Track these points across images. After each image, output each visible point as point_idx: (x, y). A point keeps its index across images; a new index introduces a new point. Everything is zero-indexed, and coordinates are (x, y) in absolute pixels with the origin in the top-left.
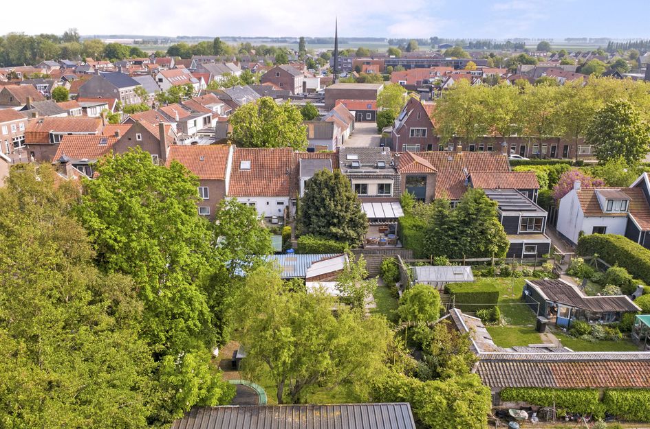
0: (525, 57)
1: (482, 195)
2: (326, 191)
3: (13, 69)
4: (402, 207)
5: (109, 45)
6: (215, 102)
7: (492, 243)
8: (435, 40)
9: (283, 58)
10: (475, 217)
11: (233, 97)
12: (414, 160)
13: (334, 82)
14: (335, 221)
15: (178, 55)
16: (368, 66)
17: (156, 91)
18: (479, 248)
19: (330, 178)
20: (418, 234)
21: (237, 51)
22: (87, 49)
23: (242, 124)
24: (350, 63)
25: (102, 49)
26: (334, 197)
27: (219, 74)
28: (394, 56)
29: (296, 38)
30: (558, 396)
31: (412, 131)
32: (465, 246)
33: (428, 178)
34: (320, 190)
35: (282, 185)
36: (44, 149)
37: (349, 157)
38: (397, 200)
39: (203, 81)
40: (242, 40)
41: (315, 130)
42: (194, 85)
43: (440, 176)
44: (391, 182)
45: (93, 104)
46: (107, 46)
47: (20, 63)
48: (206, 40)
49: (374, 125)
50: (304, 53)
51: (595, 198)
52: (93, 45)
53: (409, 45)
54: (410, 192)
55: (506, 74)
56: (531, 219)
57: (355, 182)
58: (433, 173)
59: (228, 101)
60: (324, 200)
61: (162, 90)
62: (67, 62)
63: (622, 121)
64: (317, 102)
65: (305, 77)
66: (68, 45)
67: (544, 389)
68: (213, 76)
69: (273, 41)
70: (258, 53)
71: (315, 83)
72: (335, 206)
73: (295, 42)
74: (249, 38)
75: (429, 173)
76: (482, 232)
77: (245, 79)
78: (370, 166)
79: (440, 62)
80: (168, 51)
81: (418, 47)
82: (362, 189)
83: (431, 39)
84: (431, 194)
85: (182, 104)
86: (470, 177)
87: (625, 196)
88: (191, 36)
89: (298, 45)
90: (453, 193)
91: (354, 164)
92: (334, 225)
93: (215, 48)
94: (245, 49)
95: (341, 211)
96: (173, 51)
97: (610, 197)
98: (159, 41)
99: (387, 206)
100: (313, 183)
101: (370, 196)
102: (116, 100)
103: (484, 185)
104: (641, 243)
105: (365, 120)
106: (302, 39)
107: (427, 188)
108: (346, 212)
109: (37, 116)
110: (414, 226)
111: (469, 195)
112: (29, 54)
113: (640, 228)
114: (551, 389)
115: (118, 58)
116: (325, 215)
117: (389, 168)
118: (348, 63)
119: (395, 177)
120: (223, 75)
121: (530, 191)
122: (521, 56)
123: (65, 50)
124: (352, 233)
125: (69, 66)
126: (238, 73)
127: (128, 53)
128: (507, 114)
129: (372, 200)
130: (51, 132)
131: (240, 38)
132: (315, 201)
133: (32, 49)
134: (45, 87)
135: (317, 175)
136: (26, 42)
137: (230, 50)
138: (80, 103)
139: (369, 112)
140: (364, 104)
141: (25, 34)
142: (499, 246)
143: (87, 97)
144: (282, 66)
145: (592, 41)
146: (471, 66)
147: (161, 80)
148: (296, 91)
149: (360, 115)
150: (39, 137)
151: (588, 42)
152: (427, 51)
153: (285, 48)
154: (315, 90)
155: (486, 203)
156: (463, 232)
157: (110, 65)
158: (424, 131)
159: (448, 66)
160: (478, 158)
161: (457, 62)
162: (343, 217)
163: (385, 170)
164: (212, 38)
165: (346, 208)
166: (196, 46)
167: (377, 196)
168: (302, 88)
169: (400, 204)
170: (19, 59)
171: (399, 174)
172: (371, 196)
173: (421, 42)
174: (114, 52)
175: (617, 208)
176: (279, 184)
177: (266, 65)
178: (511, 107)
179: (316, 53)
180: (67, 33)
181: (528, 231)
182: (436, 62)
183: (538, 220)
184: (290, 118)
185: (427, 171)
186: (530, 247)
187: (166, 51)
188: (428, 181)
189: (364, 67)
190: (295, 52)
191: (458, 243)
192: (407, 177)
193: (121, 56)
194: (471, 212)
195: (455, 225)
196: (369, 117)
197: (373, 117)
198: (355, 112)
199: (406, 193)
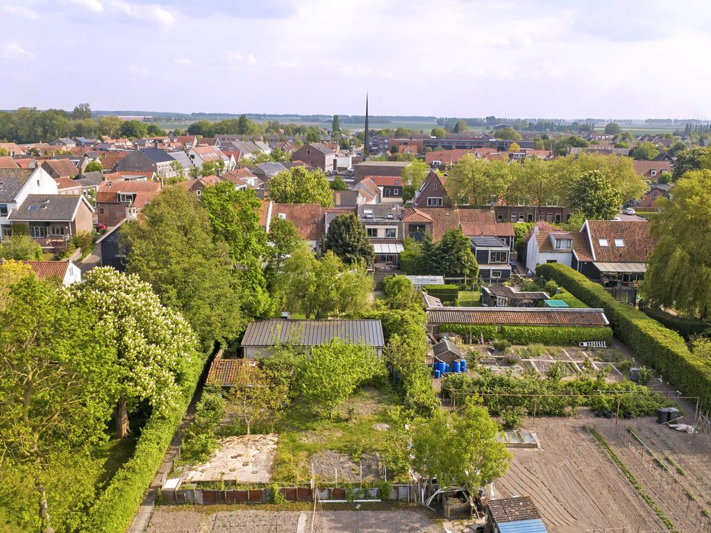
0: (575, 140)
2: (343, 227)
3: (32, 146)
4: (404, 246)
5: (127, 123)
6: (249, 175)
7: (465, 267)
8: (491, 120)
9: (315, 137)
11: (266, 172)
12: (416, 213)
13: (364, 160)
14: (350, 249)
15: (200, 134)
16: (405, 146)
17: (190, 167)
18: (456, 271)
19: (347, 219)
20: (411, 260)
21: (263, 131)
22: (102, 127)
23: (279, 187)
24: (386, 143)
25: (119, 127)
26: (349, 232)
27: (249, 152)
28: (435, 137)
29: (330, 117)
30: (472, 328)
31: (430, 200)
33: (426, 226)
34: (339, 227)
35: (311, 232)
36: (112, 207)
37: (365, 211)
38: (400, 242)
39: (233, 159)
40: (268, 117)
41: (341, 199)
42: (225, 162)
44: (396, 227)
45: (134, 177)
46: (124, 124)
47: (29, 140)
48: (231, 118)
49: (400, 200)
50: (337, 132)
51: (549, 239)
52: (109, 122)
53: (457, 126)
54: (412, 237)
55: (548, 156)
56: (498, 253)
57: (367, 227)
58: (430, 222)
59: (261, 176)
60: (341, 234)
61: (194, 166)
62: (82, 139)
63: (592, 187)
64: (346, 178)
65: (337, 156)
66: (80, 121)
67: (466, 324)
68: (243, 154)
69: (304, 120)
70: (287, 133)
71: (346, 162)
72: (350, 238)
73: (329, 121)
74: (276, 116)
75: (427, 222)
76: (459, 259)
77: (275, 157)
78: (381, 217)
79: (482, 143)
80: (189, 129)
81: (467, 127)
82: (373, 232)
83: (487, 118)
85: (219, 176)
86: (461, 226)
87: (570, 237)
88: (208, 113)
89: (331, 125)
91: (368, 216)
92: (349, 252)
93: (241, 126)
94: (273, 128)
95: (354, 242)
96: (194, 130)
97: (559, 237)
98: (173, 118)
99: (392, 245)
100: (335, 223)
101: (379, 238)
102: (154, 174)
103: (471, 233)
104: (579, 271)
105: (392, 195)
106: (336, 117)
107: (425, 234)
108: (358, 242)
109: (106, 180)
110: (409, 255)
112: (40, 131)
113: (578, 259)
114: (468, 324)
115: (135, 136)
116: (342, 245)
117: (397, 218)
118: (385, 144)
119: (399, 224)
120: (253, 153)
121: (508, 237)
122: (572, 138)
123: (79, 127)
125: (88, 144)
126: (268, 152)
127: (146, 131)
129: (381, 241)
130: (119, 192)
131: (265, 116)
132: (335, 235)
133: (44, 126)
134: (76, 163)
135: (337, 217)
136: (37, 119)
137: (257, 129)
138: (122, 176)
139: (397, 187)
140: (392, 180)
141: (37, 109)
142: (471, 270)
143: (125, 171)
144: (313, 144)
145: (678, 124)
146: (515, 147)
147: (193, 157)
148: (327, 169)
149: (388, 191)
150: (108, 197)
151: (673, 124)
152: (478, 132)
153: (317, 128)
154: (346, 169)
156: (443, 257)
157: (129, 144)
158: (440, 200)
159: (492, 147)
160: (471, 214)
161: (502, 143)
162: (356, 246)
163: (393, 220)
164: (236, 115)
166: (220, 124)
167: (384, 239)
168: (332, 166)
169: (403, 244)
170: (29, 136)
171: (403, 222)
172: (381, 238)
173: (473, 122)
174: (131, 130)
175: (564, 245)
176: (309, 231)
177: (295, 143)
178: (510, 178)
179: (352, 133)
180: (77, 109)
181: (496, 262)
182: (479, 143)
183: (504, 254)
184: (319, 183)
185: (425, 221)
186: (496, 273)
187: (187, 129)
188: (426, 228)
189: (401, 147)
190: (329, 132)
192: (409, 225)
193: (139, 135)
195: (437, 252)
196: (396, 192)
197: (400, 192)
198: (383, 187)
199: (408, 237)
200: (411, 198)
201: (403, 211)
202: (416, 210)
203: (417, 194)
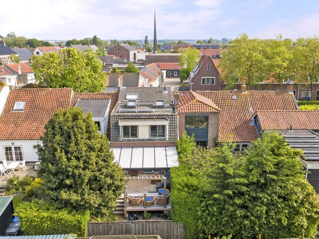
1: (281, 142)
4: (179, 153)
10: (274, 177)
12: (195, 98)
13: (154, 53)
18: (279, 220)
25: (25, 42)
28: (199, 44)
32: (259, 218)
33: (210, 118)
37: (129, 97)
38: (172, 144)
43: (224, 115)
44: (166, 123)
46: (28, 40)
49: (178, 80)
50: (147, 45)
52: (19, 39)
54: (189, 134)
58: (215, 113)
72: (69, 159)
75: (211, 113)
78: (148, 106)
80: (66, 43)
82: (131, 131)
84: (214, 136)
86: (256, 116)
90: (238, 135)
91: (130, 104)
96: (69, 44)
99: (160, 151)
101: (141, 140)
105: (173, 76)
107: (210, 130)
110: (186, 185)
111: (264, 144)
117: (168, 107)
118: (171, 48)
119: (171, 118)
124: (94, 199)
128: (284, 62)
129: (144, 144)
139: (176, 70)
140: (172, 66)
147: (38, 53)
149: (169, 73)
154: (143, 60)
155: (288, 154)
158: (213, 79)
160: (264, 97)
163: (163, 110)
165: (85, 162)
167: (149, 140)
168: (133, 58)
169: (177, 149)
171: (176, 113)
172: (143, 140)
174: (32, 44)
185: (209, 110)
188: (210, 122)
190: (143, 45)
191: (249, 214)
192: (186, 117)
194: (268, 169)
195: (244, 189)
196: (176, 74)
197: (178, 74)
198: (166, 71)
199: (184, 136)
200: (187, 79)
201: (176, 97)
202: (194, 93)
203: (192, 75)
